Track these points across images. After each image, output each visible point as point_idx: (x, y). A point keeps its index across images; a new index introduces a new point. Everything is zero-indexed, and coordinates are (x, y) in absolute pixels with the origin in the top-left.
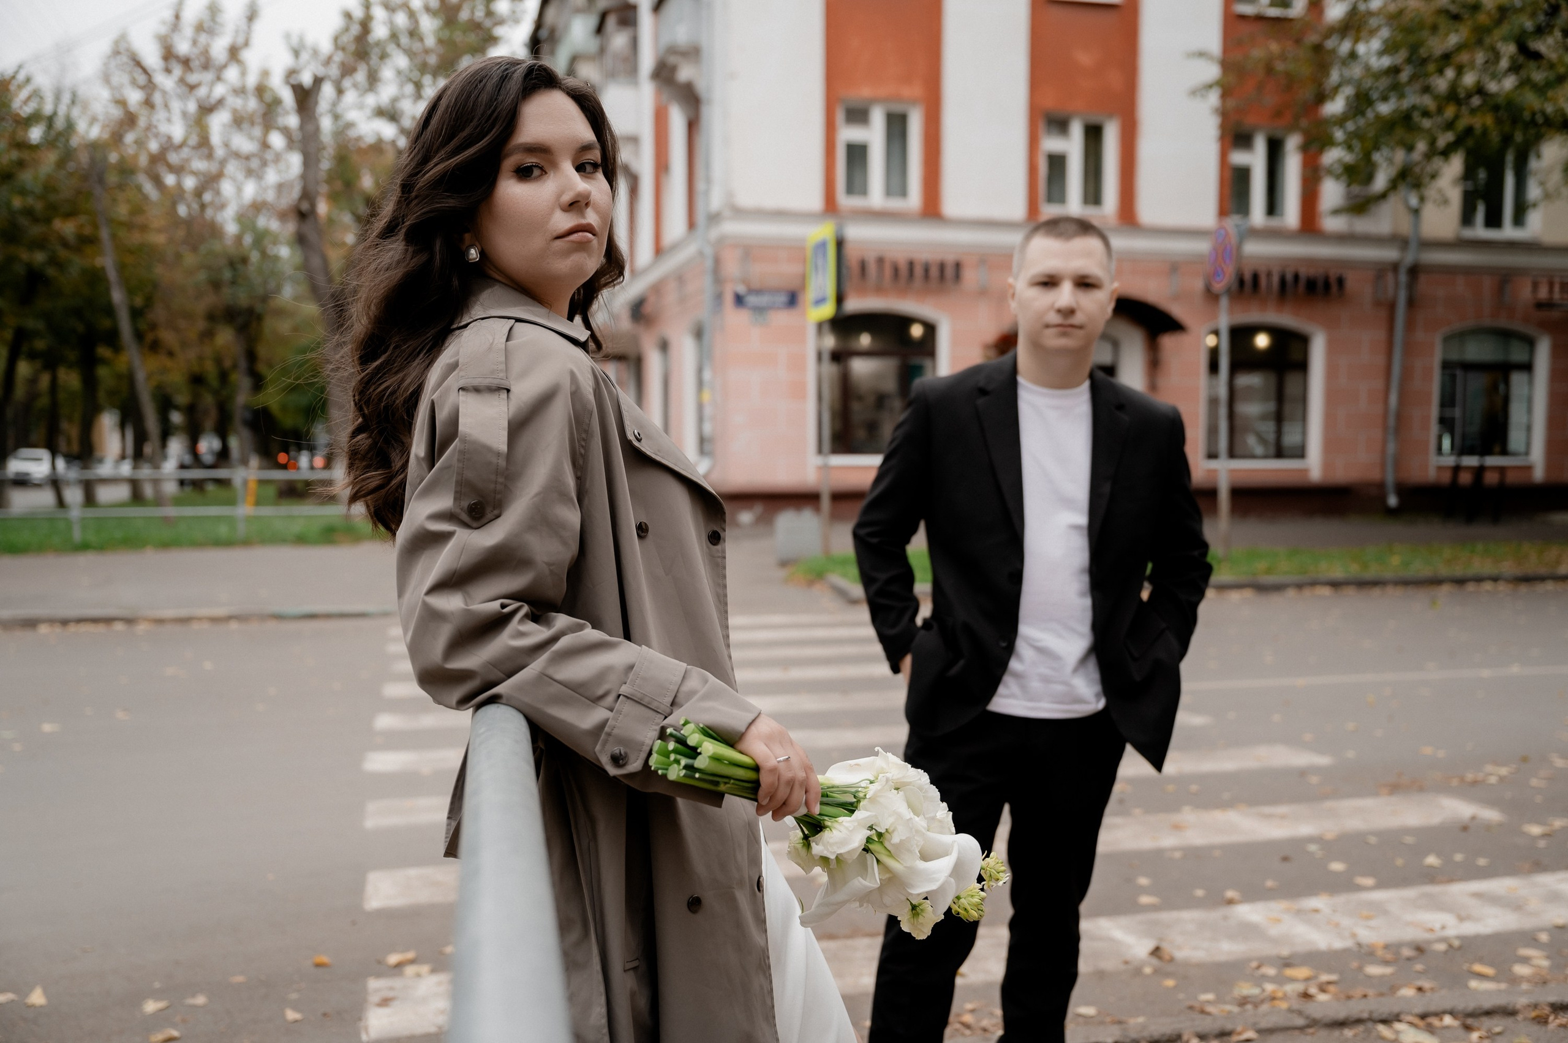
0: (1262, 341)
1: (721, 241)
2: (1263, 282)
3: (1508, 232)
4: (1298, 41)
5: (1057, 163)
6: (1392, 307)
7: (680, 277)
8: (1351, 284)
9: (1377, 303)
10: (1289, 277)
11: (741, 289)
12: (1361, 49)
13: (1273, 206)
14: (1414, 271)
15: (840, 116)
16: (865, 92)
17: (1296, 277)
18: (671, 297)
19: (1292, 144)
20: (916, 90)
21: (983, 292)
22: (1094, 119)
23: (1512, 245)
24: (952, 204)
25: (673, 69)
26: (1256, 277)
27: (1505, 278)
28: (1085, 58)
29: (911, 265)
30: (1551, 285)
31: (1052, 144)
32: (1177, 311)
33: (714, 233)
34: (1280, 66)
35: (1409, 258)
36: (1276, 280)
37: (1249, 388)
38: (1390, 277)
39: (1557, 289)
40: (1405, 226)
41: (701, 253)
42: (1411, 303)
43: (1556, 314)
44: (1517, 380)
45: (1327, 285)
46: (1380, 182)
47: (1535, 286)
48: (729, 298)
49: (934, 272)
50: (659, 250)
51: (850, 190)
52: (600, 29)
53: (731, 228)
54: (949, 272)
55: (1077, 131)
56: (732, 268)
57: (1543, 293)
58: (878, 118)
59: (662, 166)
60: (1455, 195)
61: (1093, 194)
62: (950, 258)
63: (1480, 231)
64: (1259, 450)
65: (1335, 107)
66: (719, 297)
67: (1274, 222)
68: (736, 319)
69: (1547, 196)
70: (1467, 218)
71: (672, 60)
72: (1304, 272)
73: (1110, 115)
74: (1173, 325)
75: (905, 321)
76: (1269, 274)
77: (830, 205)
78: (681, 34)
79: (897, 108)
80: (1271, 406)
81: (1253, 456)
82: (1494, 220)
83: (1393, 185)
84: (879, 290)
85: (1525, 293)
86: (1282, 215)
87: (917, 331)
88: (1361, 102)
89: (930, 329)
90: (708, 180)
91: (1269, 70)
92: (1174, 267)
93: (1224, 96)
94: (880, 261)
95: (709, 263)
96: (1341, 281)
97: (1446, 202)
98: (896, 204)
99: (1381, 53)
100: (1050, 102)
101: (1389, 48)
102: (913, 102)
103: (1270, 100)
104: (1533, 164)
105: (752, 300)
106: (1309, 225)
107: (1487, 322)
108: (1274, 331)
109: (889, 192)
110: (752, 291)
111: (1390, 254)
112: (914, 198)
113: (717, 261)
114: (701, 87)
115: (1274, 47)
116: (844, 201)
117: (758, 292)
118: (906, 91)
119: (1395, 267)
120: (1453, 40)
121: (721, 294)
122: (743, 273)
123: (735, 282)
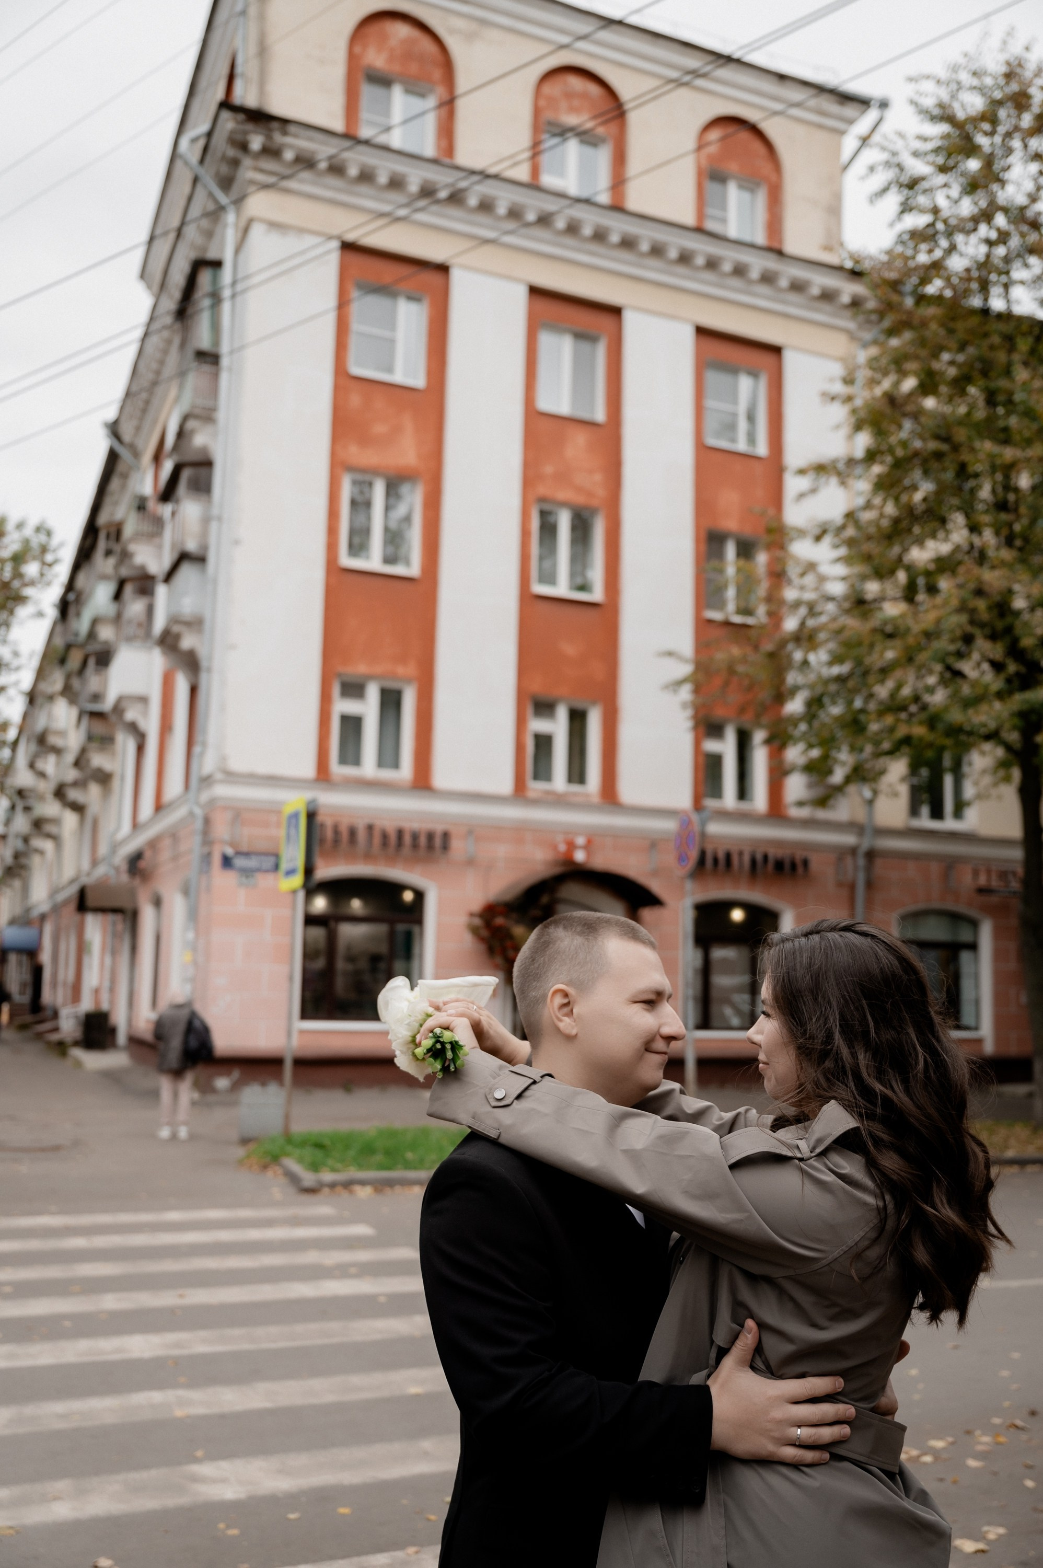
0: (737, 915)
1: (212, 802)
2: (735, 860)
3: (949, 824)
4: (756, 647)
5: (544, 743)
6: (852, 887)
7: (173, 835)
8: (814, 865)
9: (840, 884)
10: (759, 857)
11: (230, 851)
12: (812, 658)
13: (743, 792)
14: (871, 855)
15: (336, 690)
16: (360, 669)
17: (766, 857)
18: (165, 854)
19: (759, 736)
20: (409, 669)
21: (470, 862)
22: (579, 705)
23: (953, 836)
24: (441, 778)
25: (178, 637)
26: (728, 856)
27: (950, 864)
28: (570, 649)
29: (400, 833)
30: (989, 872)
31: (539, 725)
32: (656, 886)
33: (205, 797)
34: (741, 669)
35: (866, 844)
36: (747, 859)
37: (724, 960)
38: (849, 861)
39: (994, 877)
40: (860, 815)
41: (191, 814)
42: (870, 885)
43: (994, 899)
44: (965, 957)
45: (793, 866)
46: (838, 776)
47: (976, 873)
48: (217, 860)
49: (423, 841)
50: (159, 807)
51: (343, 760)
52: (118, 596)
53: (222, 791)
54: (438, 842)
55: (562, 714)
56: (221, 830)
57: (982, 880)
58: (373, 693)
59: (166, 727)
60: (904, 790)
61: (577, 774)
62: (439, 828)
63: (925, 822)
64: (735, 1021)
65: (795, 706)
66: (207, 858)
67: (744, 806)
68: (223, 880)
69: (979, 797)
70: (914, 811)
71: (176, 629)
72: (773, 853)
73: (594, 703)
74: (653, 901)
75: (397, 888)
76: (741, 854)
77: (323, 773)
78: (188, 606)
79: (391, 685)
80: (745, 979)
81: (730, 1028)
82: (937, 813)
83: (848, 780)
84: (368, 857)
85: (966, 880)
86: (751, 800)
87: (408, 896)
88: (815, 704)
89: (419, 896)
90: (204, 744)
91: (731, 671)
92: (653, 844)
93: (697, 691)
94: (370, 828)
95: (199, 824)
96: (805, 863)
97: (896, 795)
98: (387, 774)
99: (831, 664)
100: (537, 686)
101: (837, 659)
102: (409, 681)
103: (735, 697)
104: (966, 769)
105: (239, 862)
106: (776, 811)
107: (936, 905)
108: (748, 907)
109: (381, 763)
110: (239, 853)
111: (849, 839)
112: (406, 770)
113: (207, 821)
114: (202, 653)
115: (736, 651)
116: (337, 769)
117: (247, 854)
118: (401, 670)
119: (853, 851)
120: (890, 655)
121: (210, 854)
122: (233, 834)
123: (223, 842)
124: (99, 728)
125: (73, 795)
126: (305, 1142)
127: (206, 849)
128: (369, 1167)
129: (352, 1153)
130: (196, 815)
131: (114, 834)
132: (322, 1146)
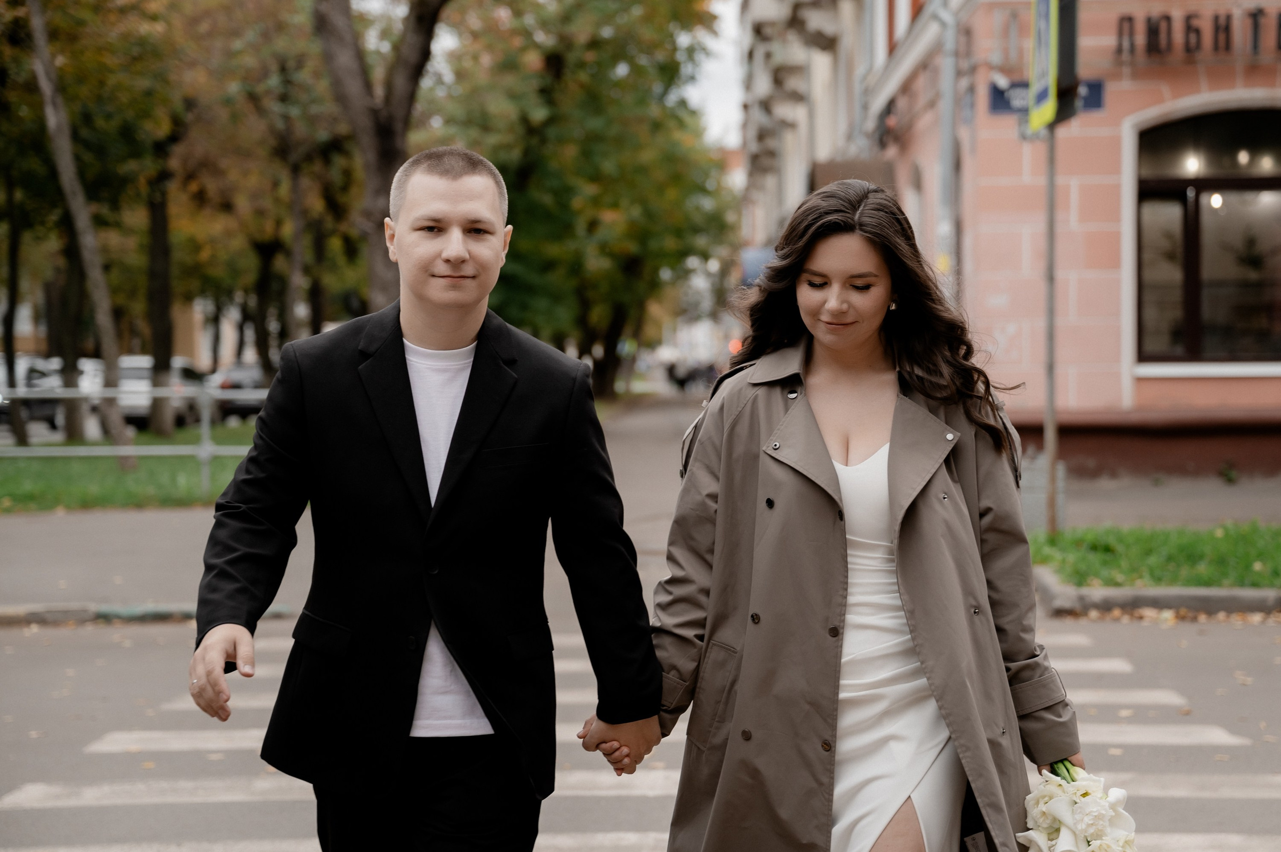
48: (984, 98)
56: (987, 45)
66: (970, 95)
68: (993, 130)
84: (1254, 70)
95: (949, 40)
105: (1019, 98)
110: (1017, 84)
113: (966, 34)
121: (972, 89)
122: (1006, 51)
123: (991, 67)
126: (1078, 543)
127: (964, 83)
128: (1173, 581)
129: (1153, 560)
130: (943, 24)
131: (865, 78)
132: (1108, 549)
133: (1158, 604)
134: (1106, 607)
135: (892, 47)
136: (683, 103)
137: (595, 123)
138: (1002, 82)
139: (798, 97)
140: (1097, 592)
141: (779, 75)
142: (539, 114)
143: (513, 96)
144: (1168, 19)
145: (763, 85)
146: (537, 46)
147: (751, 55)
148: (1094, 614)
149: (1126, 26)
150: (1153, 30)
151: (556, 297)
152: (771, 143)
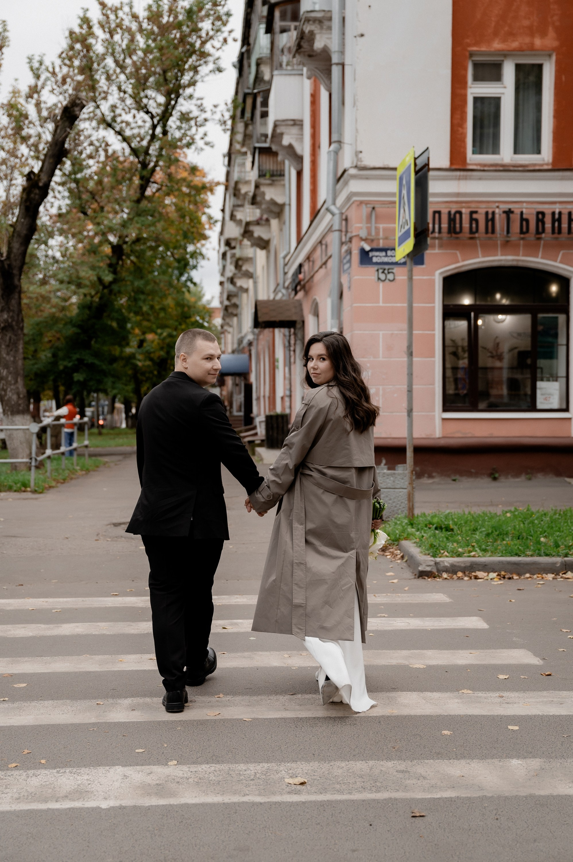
1: (349, 200)
11: (366, 246)
15: (468, 73)
16: (494, 46)
33: (341, 196)
48: (355, 255)
49: (564, 225)
51: (479, 149)
53: (357, 186)
56: (358, 225)
58: (508, 72)
59: (315, 145)
66: (347, 256)
77: (457, 160)
79: (529, 60)
84: (507, 245)
87: (553, 287)
94: (508, 213)
95: (336, 223)
98: (526, 159)
102: (546, 52)
105: (378, 257)
109: (518, 149)
110: (376, 248)
112: (546, 151)
113: (345, 220)
116: (472, 157)
117: (383, 250)
118: (539, 44)
121: (349, 252)
122: (369, 229)
123: (362, 239)
124: (269, 164)
125: (258, 232)
126: (429, 525)
127: (345, 248)
128: (494, 553)
129: (477, 536)
130: (333, 214)
131: (284, 258)
132: (448, 529)
133: (486, 568)
134: (453, 570)
135: (299, 240)
136: (191, 280)
137: (139, 283)
138: (367, 248)
139: (249, 275)
140: (447, 561)
141: (238, 263)
142: (108, 278)
143: (93, 268)
144: (460, 213)
145: (231, 270)
146: (110, 243)
147: (224, 255)
148: (445, 575)
149: (437, 215)
150: (452, 220)
151: (117, 377)
152: (234, 300)
